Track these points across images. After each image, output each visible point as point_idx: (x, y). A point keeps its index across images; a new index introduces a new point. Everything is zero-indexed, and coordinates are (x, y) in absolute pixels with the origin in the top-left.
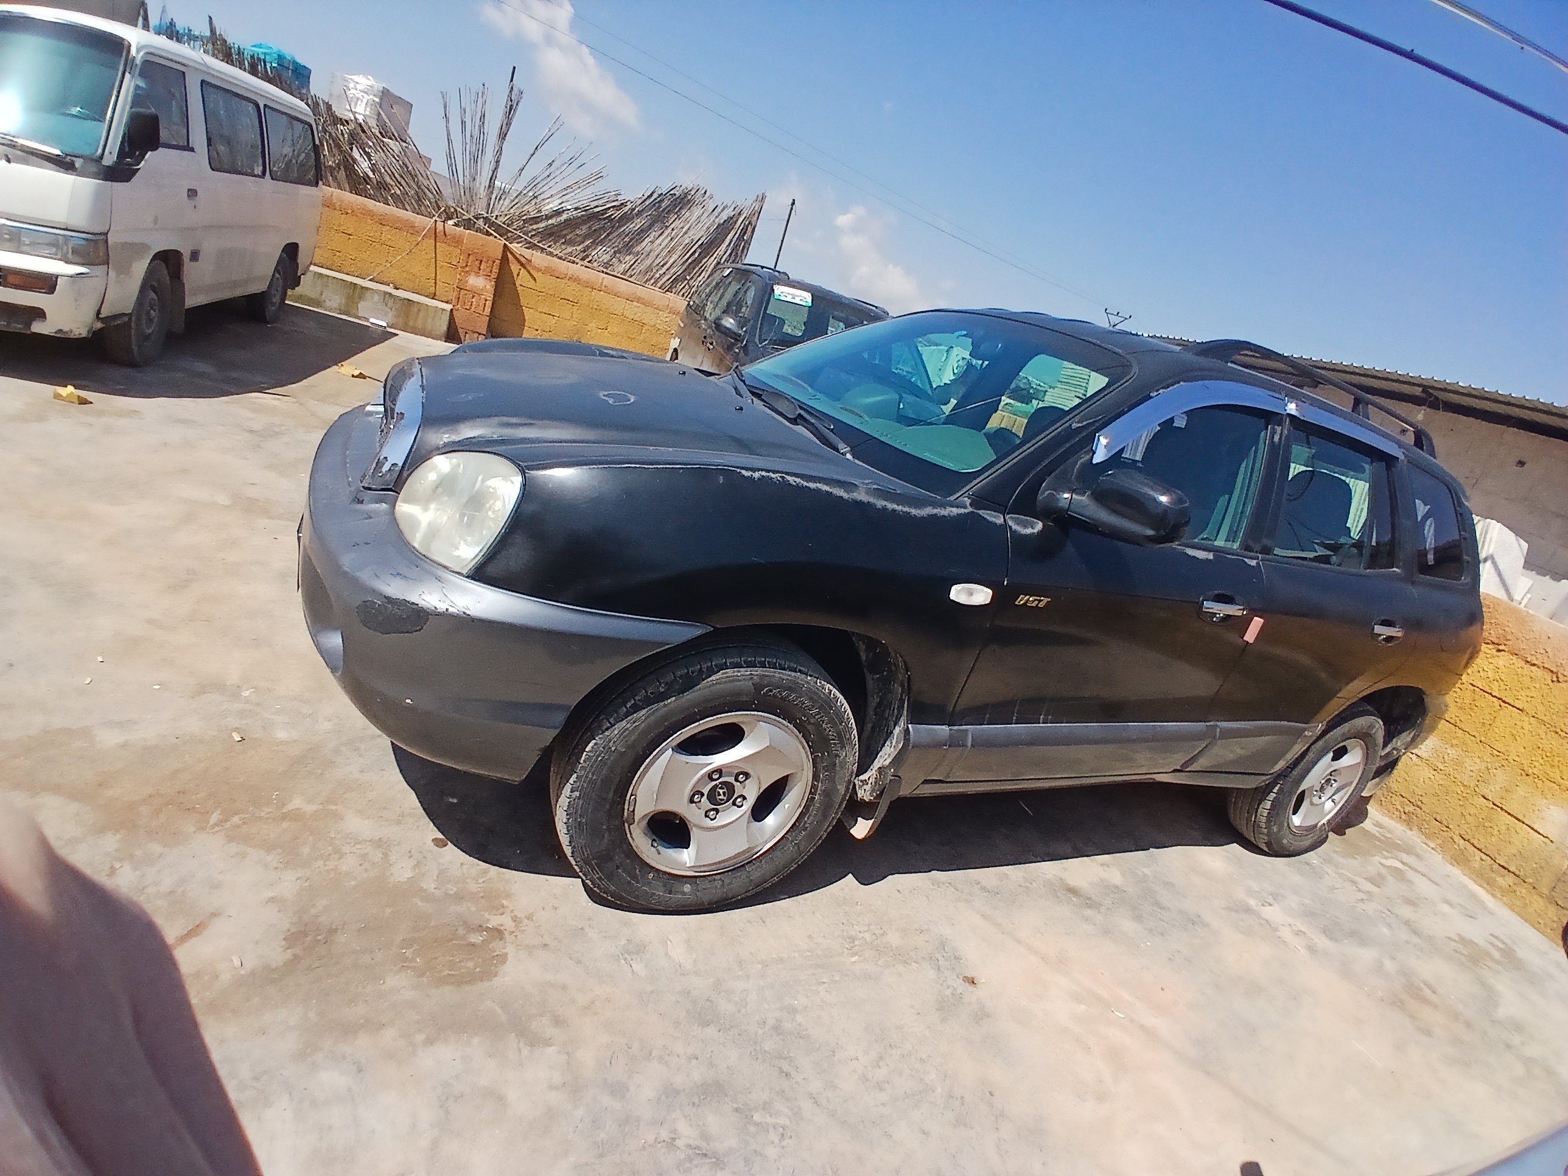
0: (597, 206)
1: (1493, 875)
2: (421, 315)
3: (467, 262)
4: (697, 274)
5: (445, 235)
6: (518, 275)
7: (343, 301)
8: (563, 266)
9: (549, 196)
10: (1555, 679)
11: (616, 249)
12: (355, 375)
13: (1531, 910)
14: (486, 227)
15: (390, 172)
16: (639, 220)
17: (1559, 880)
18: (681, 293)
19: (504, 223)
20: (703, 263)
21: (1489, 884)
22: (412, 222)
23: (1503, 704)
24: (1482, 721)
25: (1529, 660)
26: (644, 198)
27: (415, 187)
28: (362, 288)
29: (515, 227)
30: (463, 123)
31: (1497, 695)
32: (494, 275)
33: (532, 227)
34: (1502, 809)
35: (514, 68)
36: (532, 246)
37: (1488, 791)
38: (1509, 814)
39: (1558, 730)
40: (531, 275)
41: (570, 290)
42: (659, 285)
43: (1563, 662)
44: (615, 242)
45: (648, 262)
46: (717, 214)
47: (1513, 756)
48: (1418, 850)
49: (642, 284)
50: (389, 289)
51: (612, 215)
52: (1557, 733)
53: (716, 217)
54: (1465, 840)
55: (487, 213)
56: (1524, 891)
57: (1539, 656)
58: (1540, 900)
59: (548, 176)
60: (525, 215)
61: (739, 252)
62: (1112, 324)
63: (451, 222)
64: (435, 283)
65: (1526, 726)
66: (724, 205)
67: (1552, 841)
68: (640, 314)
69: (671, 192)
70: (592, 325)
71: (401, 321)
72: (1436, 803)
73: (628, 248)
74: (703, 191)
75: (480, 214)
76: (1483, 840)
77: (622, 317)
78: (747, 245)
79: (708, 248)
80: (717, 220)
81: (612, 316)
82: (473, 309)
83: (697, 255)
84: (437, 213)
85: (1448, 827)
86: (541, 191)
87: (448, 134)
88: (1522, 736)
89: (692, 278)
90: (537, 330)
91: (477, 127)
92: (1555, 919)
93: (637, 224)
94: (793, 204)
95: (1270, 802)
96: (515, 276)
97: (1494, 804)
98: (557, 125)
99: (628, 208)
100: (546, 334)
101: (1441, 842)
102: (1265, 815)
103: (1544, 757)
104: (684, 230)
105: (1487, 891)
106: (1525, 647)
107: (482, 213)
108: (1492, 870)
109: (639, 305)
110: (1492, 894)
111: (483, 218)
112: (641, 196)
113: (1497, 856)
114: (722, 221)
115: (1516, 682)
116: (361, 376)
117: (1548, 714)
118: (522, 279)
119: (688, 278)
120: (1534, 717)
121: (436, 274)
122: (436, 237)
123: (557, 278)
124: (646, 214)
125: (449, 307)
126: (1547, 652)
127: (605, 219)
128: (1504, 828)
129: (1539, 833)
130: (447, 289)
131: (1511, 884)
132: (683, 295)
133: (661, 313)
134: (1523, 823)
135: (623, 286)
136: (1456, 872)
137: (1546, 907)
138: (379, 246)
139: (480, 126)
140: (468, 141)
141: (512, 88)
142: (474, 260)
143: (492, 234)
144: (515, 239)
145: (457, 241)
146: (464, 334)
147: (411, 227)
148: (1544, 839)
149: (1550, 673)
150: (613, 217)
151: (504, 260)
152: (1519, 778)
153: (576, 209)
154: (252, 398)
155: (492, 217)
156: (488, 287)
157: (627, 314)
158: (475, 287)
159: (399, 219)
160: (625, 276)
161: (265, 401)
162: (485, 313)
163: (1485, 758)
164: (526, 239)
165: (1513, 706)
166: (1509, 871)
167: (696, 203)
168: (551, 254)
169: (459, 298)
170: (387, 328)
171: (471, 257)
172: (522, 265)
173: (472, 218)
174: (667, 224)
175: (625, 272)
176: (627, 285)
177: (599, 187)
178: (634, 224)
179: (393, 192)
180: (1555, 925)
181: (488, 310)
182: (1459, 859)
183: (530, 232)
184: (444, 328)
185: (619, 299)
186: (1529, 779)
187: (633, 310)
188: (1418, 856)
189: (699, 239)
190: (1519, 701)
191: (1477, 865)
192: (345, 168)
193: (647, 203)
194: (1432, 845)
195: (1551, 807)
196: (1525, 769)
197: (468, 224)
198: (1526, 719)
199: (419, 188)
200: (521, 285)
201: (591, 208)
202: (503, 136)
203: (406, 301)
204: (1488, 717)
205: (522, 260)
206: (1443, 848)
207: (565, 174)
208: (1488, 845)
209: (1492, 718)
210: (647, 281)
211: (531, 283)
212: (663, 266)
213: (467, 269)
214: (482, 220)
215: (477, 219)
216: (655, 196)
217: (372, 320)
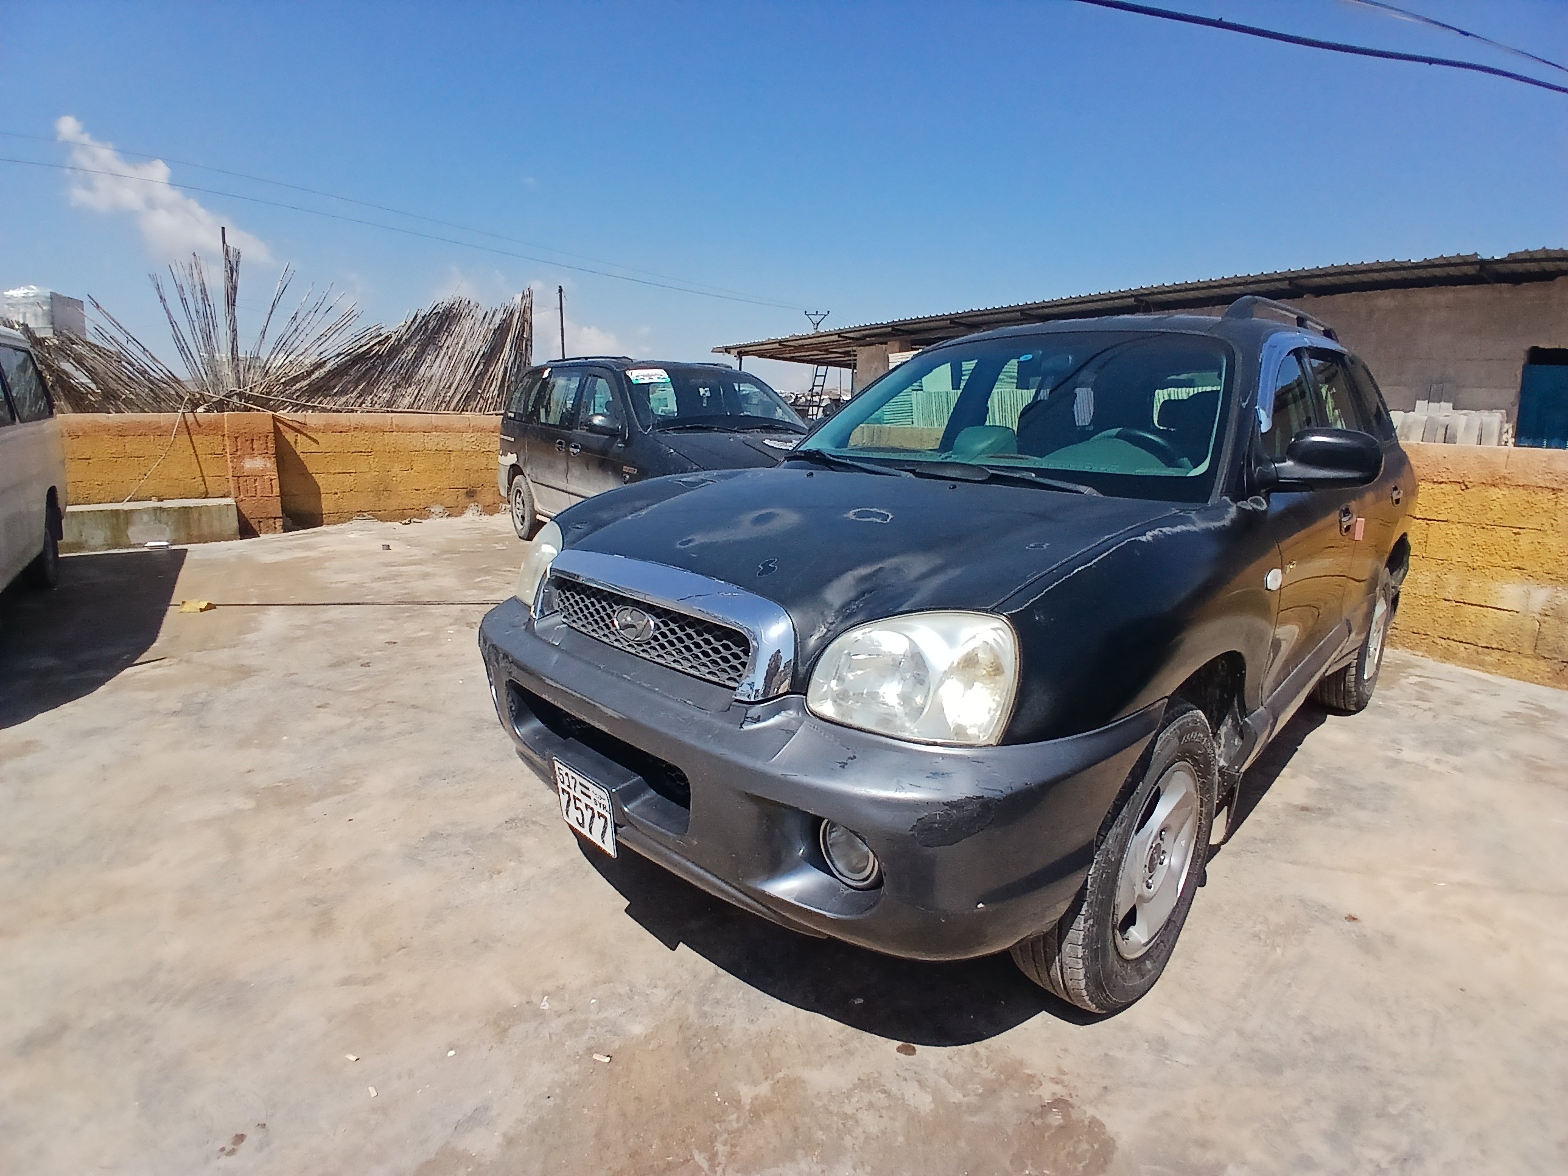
0: (361, 346)
1: (1482, 657)
2: (204, 519)
3: (237, 446)
4: (488, 385)
5: (200, 426)
6: (296, 442)
7: (109, 534)
8: (344, 418)
9: (303, 350)
10: (1464, 487)
11: (395, 384)
12: (203, 607)
13: (1525, 671)
14: (243, 403)
15: (113, 376)
16: (409, 349)
17: (1537, 640)
18: (478, 409)
19: (261, 393)
20: (490, 372)
21: (1481, 665)
22: (157, 422)
23: (1428, 522)
24: (1417, 541)
25: (1435, 480)
26: (409, 323)
27: (148, 384)
28: (126, 512)
29: (275, 393)
30: (184, 300)
31: (1421, 517)
32: (272, 451)
33: (294, 387)
34: (1464, 603)
35: (223, 228)
36: (298, 407)
37: (1447, 594)
38: (1472, 605)
39: (1484, 526)
40: (310, 438)
41: (361, 440)
42: (452, 407)
43: (1465, 472)
44: (391, 378)
45: (433, 388)
46: (489, 321)
47: (1455, 559)
48: (1414, 662)
49: (433, 412)
50: (154, 504)
51: (379, 351)
52: (1483, 528)
53: (489, 324)
54: (1445, 639)
55: (240, 388)
56: (1512, 659)
57: (1443, 474)
58: (1529, 661)
59: (296, 330)
60: (282, 378)
61: (524, 352)
62: (815, 323)
63: (200, 410)
64: (204, 480)
65: (1455, 531)
66: (494, 309)
67: (1517, 612)
68: (443, 443)
69: (435, 311)
70: (396, 470)
71: (183, 534)
72: (1408, 619)
73: (407, 379)
74: (467, 302)
75: (231, 391)
76: (1461, 634)
77: (425, 452)
78: (529, 343)
79: (491, 356)
80: (491, 327)
81: (413, 453)
82: (259, 495)
83: (481, 367)
84: (181, 404)
85: (1427, 635)
86: (292, 347)
87: (170, 316)
88: (1456, 540)
89: (484, 390)
90: (336, 493)
91: (200, 301)
92: (1548, 670)
93: (410, 352)
94: (561, 291)
95: (1354, 668)
96: (292, 444)
97: (1456, 602)
98: (289, 275)
99: (393, 339)
100: (348, 494)
101: (1426, 648)
102: (1353, 680)
103: (1482, 550)
104: (460, 345)
105: (1483, 671)
106: (1428, 472)
107: (235, 389)
108: (1478, 653)
109: (438, 433)
110: (1488, 672)
111: (236, 394)
112: (404, 323)
113: (1477, 641)
114: (496, 327)
115: (1432, 501)
116: (210, 607)
117: (1469, 516)
118: (301, 445)
119: (480, 391)
120: (1459, 523)
121: (201, 470)
122: (188, 430)
123: (341, 432)
124: (414, 341)
125: (230, 501)
126: (1448, 469)
127: (372, 358)
128: (1472, 617)
129: (1504, 610)
130: (219, 483)
131: (1499, 658)
132: (480, 411)
133: (464, 435)
134: (1487, 607)
135: (414, 420)
136: (1449, 666)
137: (1536, 663)
138: (126, 461)
139: (203, 299)
140: (194, 318)
141: (227, 251)
142: (245, 441)
143: (251, 408)
144: (279, 406)
145: (216, 428)
146: (257, 524)
147: (157, 428)
148: (1511, 613)
149: (1458, 485)
150: (380, 353)
151: (277, 431)
152: (1468, 574)
153: (338, 355)
154: (127, 676)
155: (246, 390)
156: (268, 465)
157: (429, 446)
158: (254, 469)
159: (140, 425)
160: (412, 409)
161: (145, 674)
162: (274, 495)
163: (1433, 569)
164: (291, 403)
165: (1438, 521)
166: (1493, 649)
167: (463, 315)
168: (324, 410)
169: (239, 487)
170: (170, 547)
171: (238, 440)
172: (297, 431)
173: (224, 398)
174: (440, 344)
175: (411, 406)
176: (420, 417)
177: (357, 327)
178: (405, 355)
179: (124, 397)
180: (1550, 675)
181: (276, 490)
182: (1447, 656)
183: (294, 393)
184: (235, 524)
185: (415, 434)
186: (1477, 572)
187: (433, 441)
188: (1418, 666)
189: (479, 350)
190: (1442, 515)
191: (1464, 655)
192: (62, 387)
193: (413, 328)
194: (1421, 654)
195: (1504, 586)
196: (1471, 565)
197: (221, 406)
198: (1454, 526)
199: (152, 383)
200: (303, 452)
201: (355, 350)
202: (231, 302)
203: (182, 510)
204: (1420, 536)
205: (295, 425)
206: (1429, 652)
207: (313, 324)
208: (1466, 636)
209: (1425, 536)
210: (437, 407)
211: (314, 447)
212: (450, 387)
213: (239, 453)
214: (235, 396)
215: (229, 397)
216: (419, 319)
217: (149, 544)
